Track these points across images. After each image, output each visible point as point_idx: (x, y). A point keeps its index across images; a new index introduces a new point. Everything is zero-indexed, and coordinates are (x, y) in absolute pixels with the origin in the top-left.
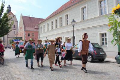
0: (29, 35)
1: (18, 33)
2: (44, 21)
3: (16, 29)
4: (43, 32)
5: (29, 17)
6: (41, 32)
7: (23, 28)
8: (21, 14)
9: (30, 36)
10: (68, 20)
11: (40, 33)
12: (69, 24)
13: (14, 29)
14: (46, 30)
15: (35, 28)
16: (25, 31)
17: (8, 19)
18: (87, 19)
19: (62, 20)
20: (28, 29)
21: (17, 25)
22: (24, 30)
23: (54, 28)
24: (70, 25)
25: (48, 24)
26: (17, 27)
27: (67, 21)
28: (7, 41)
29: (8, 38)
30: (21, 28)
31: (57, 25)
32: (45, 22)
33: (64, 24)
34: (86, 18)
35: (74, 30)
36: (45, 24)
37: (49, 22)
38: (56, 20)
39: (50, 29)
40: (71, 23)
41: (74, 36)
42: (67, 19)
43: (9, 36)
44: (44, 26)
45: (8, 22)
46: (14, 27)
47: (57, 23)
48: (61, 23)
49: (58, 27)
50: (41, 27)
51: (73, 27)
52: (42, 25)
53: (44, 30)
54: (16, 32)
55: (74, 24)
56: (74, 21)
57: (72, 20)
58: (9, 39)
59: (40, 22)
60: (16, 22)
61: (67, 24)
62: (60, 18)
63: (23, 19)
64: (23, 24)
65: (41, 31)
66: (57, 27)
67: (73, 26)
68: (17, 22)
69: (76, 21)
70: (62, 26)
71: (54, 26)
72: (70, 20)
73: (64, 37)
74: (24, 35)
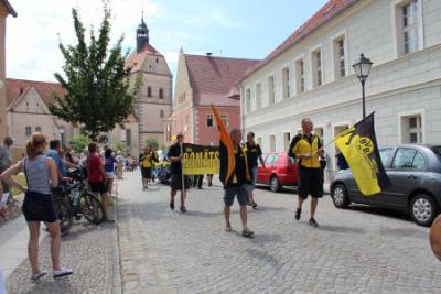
0: (210, 122)
1: (174, 115)
2: (256, 67)
3: (166, 100)
4: (254, 107)
5: (210, 58)
6: (249, 110)
7: (189, 98)
8: (182, 51)
9: (214, 124)
10: (346, 57)
11: (246, 113)
12: (347, 74)
13: (161, 101)
14: (265, 103)
15: (231, 94)
16: (197, 109)
18: (422, 48)
19: (322, 59)
20: (206, 100)
21: (171, 89)
22: (191, 104)
23: (294, 93)
24: (351, 77)
25: (272, 78)
26: (171, 95)
27: (342, 63)
28: (138, 144)
29: (141, 133)
30: (182, 98)
31: (303, 80)
32: (264, 69)
33: (329, 74)
34: (418, 44)
35: (366, 95)
36: (262, 79)
37: (276, 71)
38: (301, 63)
40: (353, 72)
42: (342, 53)
43: (144, 129)
44: (259, 85)
46: (161, 97)
47: (302, 73)
48: (319, 73)
49: (309, 86)
50: (249, 91)
51: (363, 83)
52: (250, 85)
54: (166, 114)
55: (364, 73)
56: (365, 61)
57: (357, 59)
58: (145, 137)
59: (249, 71)
60: (167, 78)
61: (343, 73)
63: (187, 66)
64: (187, 82)
65: (249, 105)
66: (303, 87)
67: (363, 79)
68: (171, 77)
69: (372, 61)
70: (323, 84)
71: (293, 83)
72: (351, 58)
73: (329, 125)
74: (192, 120)
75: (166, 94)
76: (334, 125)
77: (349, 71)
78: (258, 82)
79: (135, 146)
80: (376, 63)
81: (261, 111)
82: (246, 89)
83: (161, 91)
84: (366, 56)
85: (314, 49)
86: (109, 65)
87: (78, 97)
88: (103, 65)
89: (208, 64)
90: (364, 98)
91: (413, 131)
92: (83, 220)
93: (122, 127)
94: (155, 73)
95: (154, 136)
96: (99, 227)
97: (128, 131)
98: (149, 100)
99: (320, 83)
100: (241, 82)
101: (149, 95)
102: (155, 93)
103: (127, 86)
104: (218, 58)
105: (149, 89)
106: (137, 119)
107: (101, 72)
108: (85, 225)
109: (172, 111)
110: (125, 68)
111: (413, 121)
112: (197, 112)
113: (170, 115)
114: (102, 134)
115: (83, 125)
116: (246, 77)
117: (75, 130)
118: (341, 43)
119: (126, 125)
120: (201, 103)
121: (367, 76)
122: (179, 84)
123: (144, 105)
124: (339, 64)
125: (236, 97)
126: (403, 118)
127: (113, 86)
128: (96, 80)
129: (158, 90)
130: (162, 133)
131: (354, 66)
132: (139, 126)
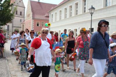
0: (38, 25)
1: (25, 21)
2: (56, 7)
3: (22, 16)
4: (54, 21)
5: (39, 3)
7: (31, 15)
9: (39, 25)
10: (86, 6)
11: (51, 22)
12: (86, 12)
13: (21, 16)
14: (58, 19)
15: (46, 15)
16: (34, 20)
17: (11, 4)
18: (111, 5)
19: (78, 6)
20: (37, 17)
22: (32, 18)
23: (68, 16)
24: (88, 13)
25: (61, 11)
26: (24, 14)
27: (85, 8)
28: (11, 31)
29: (13, 27)
30: (29, 15)
31: (71, 13)
32: (58, 8)
35: (92, 19)
36: (57, 11)
37: (62, 9)
38: (71, 7)
39: (63, 18)
41: (92, 27)
42: (85, 4)
43: (14, 26)
44: (56, 13)
45: (10, 8)
46: (21, 15)
47: (71, 10)
48: (77, 11)
49: (73, 15)
50: (52, 15)
51: (92, 15)
52: (53, 13)
53: (56, 18)
54: (22, 21)
55: (92, 12)
56: (93, 8)
57: (90, 7)
59: (52, 8)
61: (85, 11)
62: (75, 4)
63: (31, 4)
64: (30, 10)
65: (52, 20)
66: (71, 15)
67: (92, 14)
68: (25, 8)
69: (95, 8)
70: (78, 14)
71: (68, 13)
72: (88, 6)
73: (79, 28)
74: (32, 24)
75: (22, 14)
77: (87, 11)
78: (56, 12)
79: (10, 31)
80: (96, 9)
81: (56, 22)
82: (51, 14)
83: (21, 13)
84: (93, 7)
85: (76, 2)
89: (38, 4)
90: (91, 20)
94: (19, 6)
95: (18, 28)
97: (8, 26)
99: (77, 14)
100: (50, 12)
101: (17, 14)
102: (19, 13)
104: (42, 3)
105: (17, 12)
109: (25, 20)
112: (33, 21)
113: (24, 21)
116: (52, 10)
118: (85, 1)
120: (35, 18)
121: (93, 13)
124: (84, 8)
125: (48, 17)
129: (20, 12)
130: (21, 27)
131: (89, 9)
132: (13, 24)
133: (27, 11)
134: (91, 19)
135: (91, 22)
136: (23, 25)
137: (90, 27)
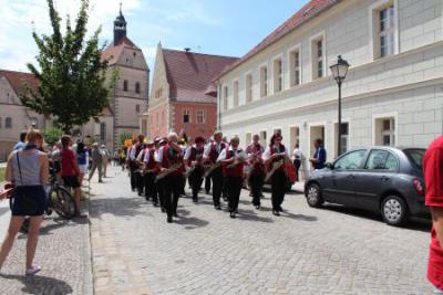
0: (186, 119)
1: (150, 110)
2: (234, 65)
3: (142, 95)
4: (231, 106)
5: (188, 54)
6: (226, 108)
7: (166, 93)
8: (160, 44)
9: (190, 120)
10: (324, 58)
11: (223, 110)
12: (324, 75)
13: (137, 96)
14: (242, 102)
15: (209, 91)
18: (396, 53)
19: (300, 58)
20: (182, 95)
21: (148, 84)
22: (168, 100)
23: (271, 91)
24: (328, 79)
25: (250, 77)
26: (147, 89)
27: (320, 64)
28: (112, 138)
29: (116, 127)
30: (159, 93)
31: (280, 80)
32: (243, 66)
33: (307, 74)
34: (393, 48)
35: (342, 97)
36: (239, 76)
37: (254, 70)
38: (279, 63)
39: (256, 97)
40: (330, 73)
41: (343, 120)
42: (320, 54)
43: (120, 124)
44: (237, 83)
46: (138, 90)
47: (280, 72)
48: (297, 73)
49: (287, 86)
50: (226, 88)
51: (340, 85)
52: (228, 82)
54: (142, 109)
55: (341, 74)
56: (342, 62)
58: (120, 131)
59: (227, 68)
60: (144, 73)
61: (320, 74)
62: (291, 53)
63: (165, 61)
64: (164, 77)
65: (226, 102)
66: (280, 86)
67: (340, 80)
68: (148, 71)
69: (349, 62)
70: (301, 83)
71: (271, 83)
72: (329, 60)
73: (305, 125)
74: (168, 116)
75: (142, 89)
76: (310, 125)
77: (327, 73)
78: (236, 80)
79: (110, 141)
80: (353, 65)
81: (238, 109)
82: (223, 86)
83: (138, 86)
84: (344, 58)
85: (293, 48)
86: (85, 56)
87: (52, 89)
88: (79, 57)
89: (185, 59)
90: (340, 99)
91: (387, 133)
92: (54, 214)
93: (97, 120)
94: (131, 67)
95: (130, 131)
96: (71, 222)
97: (103, 126)
98: (125, 94)
99: (297, 82)
100: (218, 79)
101: (125, 89)
102: (131, 87)
103: (104, 79)
104: (197, 54)
105: (126, 83)
106: (113, 114)
107: (77, 63)
108: (55, 220)
109: (148, 106)
110: (101, 61)
111: (387, 124)
112: (173, 108)
113: (146, 110)
114: (76, 127)
115: (57, 117)
116: (225, 74)
117: (47, 121)
118: (320, 44)
119: (101, 119)
120: (178, 98)
121: (343, 78)
122: (156, 79)
123: (120, 99)
124: (317, 66)
125: (214, 94)
126: (377, 120)
127: (89, 78)
128: (70, 71)
129: (134, 84)
130: (138, 128)
131: (331, 67)
132: (115, 120)
133: (154, 80)
134: (337, 98)
135: (340, 103)
136: (145, 122)
137: (337, 121)
